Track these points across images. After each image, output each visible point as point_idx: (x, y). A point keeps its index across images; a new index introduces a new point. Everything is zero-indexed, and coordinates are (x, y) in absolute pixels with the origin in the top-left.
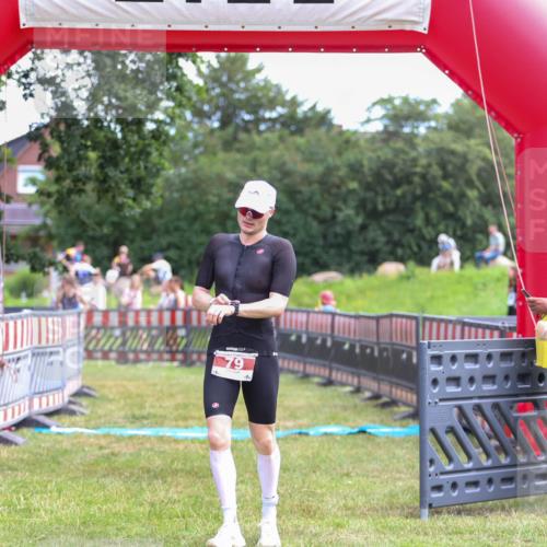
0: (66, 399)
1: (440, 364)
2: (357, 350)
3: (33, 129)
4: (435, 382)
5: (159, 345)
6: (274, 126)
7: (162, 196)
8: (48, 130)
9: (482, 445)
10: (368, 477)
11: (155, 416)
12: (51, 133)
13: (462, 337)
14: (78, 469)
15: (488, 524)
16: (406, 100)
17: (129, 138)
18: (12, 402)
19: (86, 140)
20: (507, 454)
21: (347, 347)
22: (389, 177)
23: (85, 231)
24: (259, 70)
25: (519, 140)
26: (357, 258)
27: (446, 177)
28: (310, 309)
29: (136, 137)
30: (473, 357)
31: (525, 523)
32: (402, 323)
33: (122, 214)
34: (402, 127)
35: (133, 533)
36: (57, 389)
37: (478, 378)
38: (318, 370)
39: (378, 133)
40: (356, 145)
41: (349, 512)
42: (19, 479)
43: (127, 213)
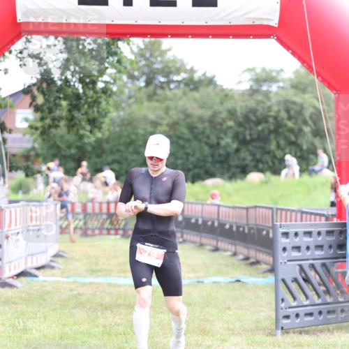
0: (49, 259)
1: (287, 237)
2: (234, 229)
3: (26, 87)
4: (284, 249)
5: (107, 225)
6: (179, 86)
7: (109, 130)
8: (36, 87)
9: (315, 290)
10: (242, 309)
11: (105, 270)
12: (38, 89)
13: (301, 221)
14: (57, 304)
15: (319, 340)
16: (264, 70)
17: (87, 93)
18: (14, 261)
19: (60, 93)
20: (331, 296)
21: (227, 226)
22: (253, 118)
23: (60, 151)
24: (169, 50)
25: (337, 95)
26: (234, 170)
27: (290, 118)
28: (204, 202)
29: (91, 92)
30: (309, 234)
31: (343, 339)
32: (262, 212)
33: (82, 141)
34: (261, 86)
36: (43, 252)
37: (312, 247)
38: (210, 241)
39: (246, 90)
40: (232, 97)
41: (230, 332)
42: (19, 309)
43: (86, 140)
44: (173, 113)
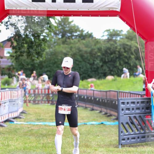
0: (19, 114)
1: (124, 104)
2: (101, 101)
3: (9, 38)
4: (123, 110)
5: (45, 99)
6: (76, 38)
7: (45, 57)
8: (13, 38)
9: (136, 127)
10: (104, 136)
11: (43, 119)
12: (14, 39)
13: (130, 97)
14: (22, 134)
15: (138, 150)
16: (114, 30)
17: (36, 41)
18: (4, 115)
19: (24, 41)
20: (143, 130)
21: (98, 100)
22: (109, 52)
23: (24, 67)
24: (72, 22)
25: (146, 41)
26: (100, 74)
27: (125, 52)
28: (87, 89)
29: (38, 40)
30: (133, 103)
31: (148, 149)
32: (113, 93)
33: (34, 62)
34: (113, 38)
35: (38, 152)
36: (16, 111)
37: (135, 108)
38: (90, 106)
39: (106, 39)
40: (100, 43)
41: (99, 146)
42: (5, 136)
43: (35, 62)
44: (73, 49)
